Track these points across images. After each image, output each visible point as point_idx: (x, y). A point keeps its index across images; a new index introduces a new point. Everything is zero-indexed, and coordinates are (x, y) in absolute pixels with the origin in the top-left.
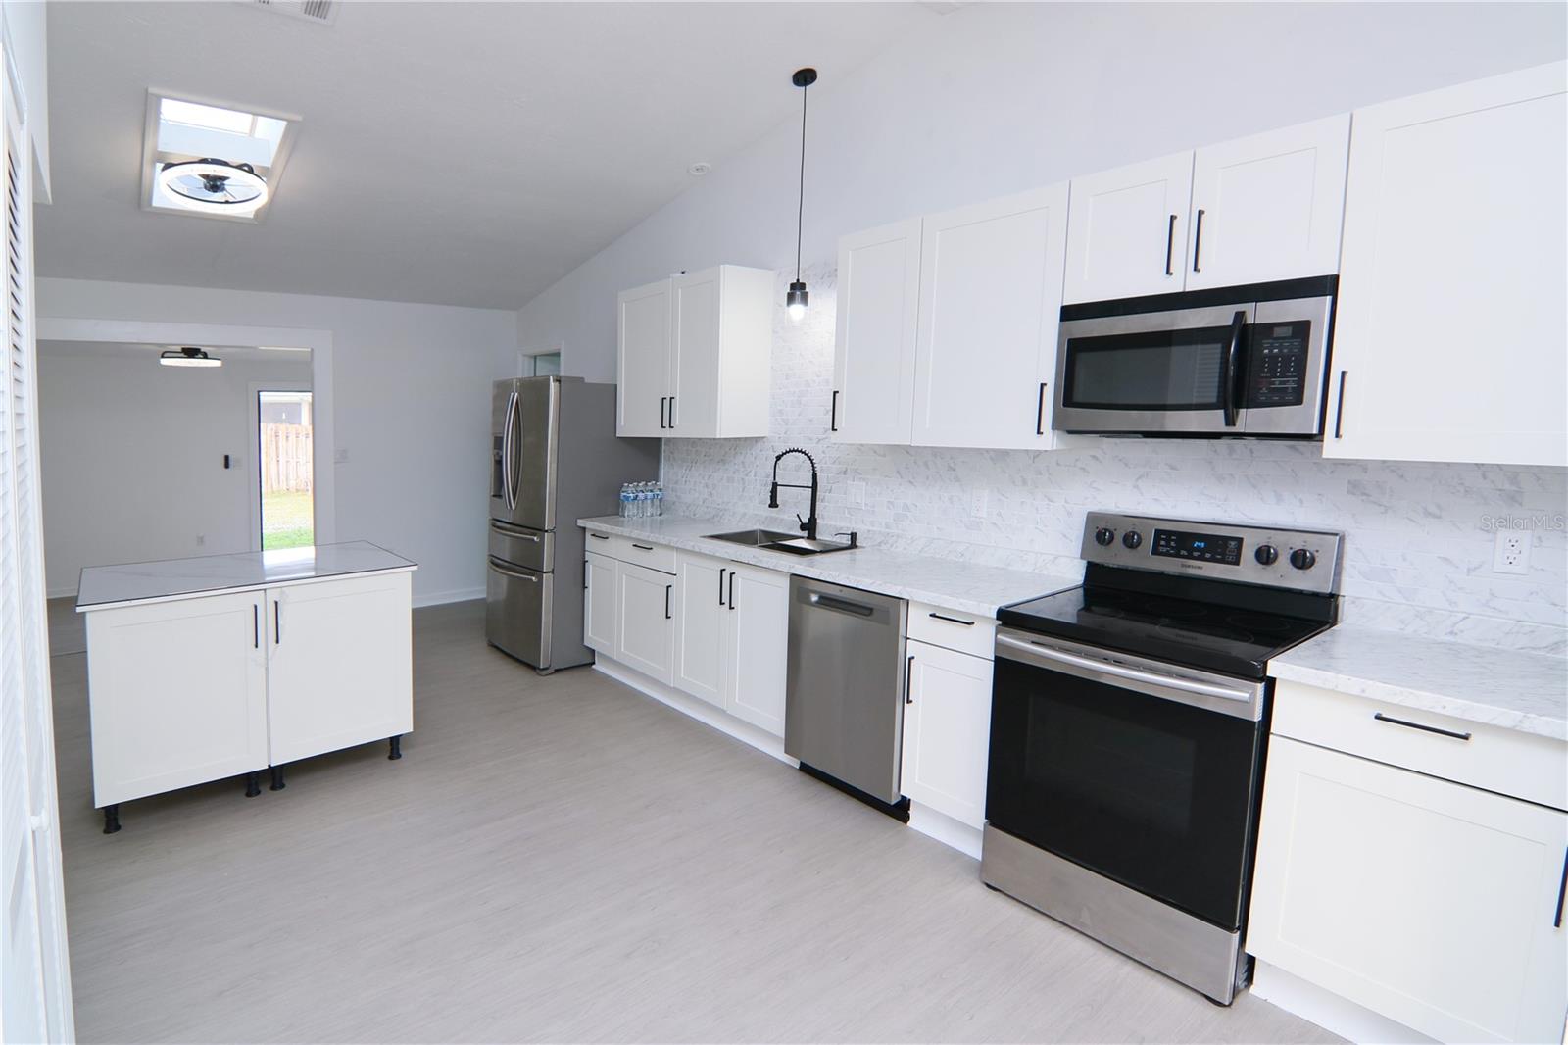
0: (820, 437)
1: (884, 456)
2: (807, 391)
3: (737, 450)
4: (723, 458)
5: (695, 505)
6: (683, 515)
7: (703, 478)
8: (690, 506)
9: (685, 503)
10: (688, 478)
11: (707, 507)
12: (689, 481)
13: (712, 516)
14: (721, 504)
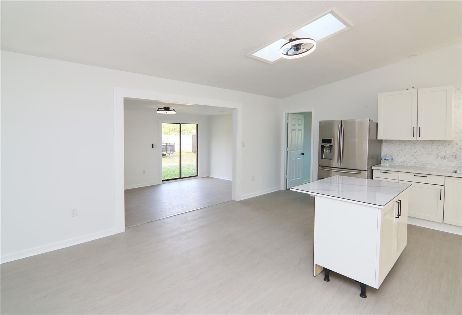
3: (433, 144)
4: (424, 147)
5: (406, 162)
6: (400, 165)
7: (410, 153)
8: (403, 162)
9: (399, 161)
10: (400, 153)
11: (415, 163)
12: (401, 154)
13: (419, 165)
14: (423, 162)
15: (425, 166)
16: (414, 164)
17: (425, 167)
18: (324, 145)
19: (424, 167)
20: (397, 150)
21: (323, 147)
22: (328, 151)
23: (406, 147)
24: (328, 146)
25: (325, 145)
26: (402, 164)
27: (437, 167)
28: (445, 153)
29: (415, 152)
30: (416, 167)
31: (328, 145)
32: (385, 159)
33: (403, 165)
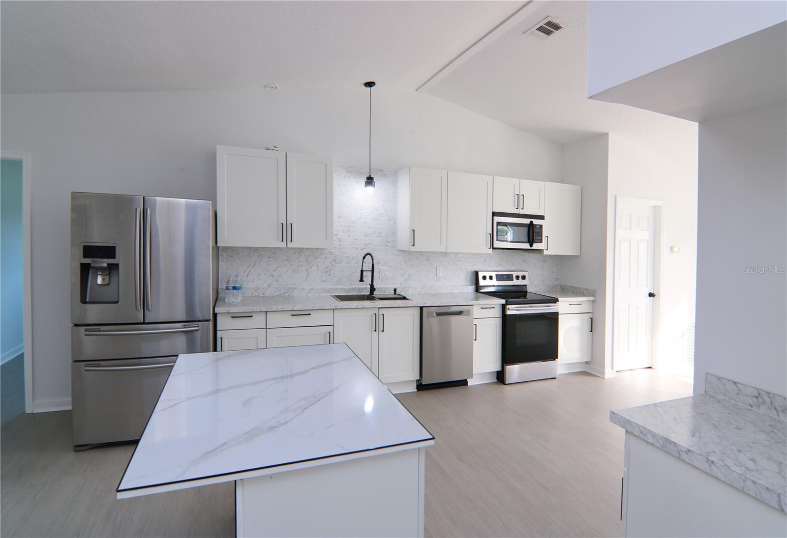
0: (363, 247)
1: (398, 256)
2: (354, 226)
3: (300, 254)
4: (288, 258)
5: (263, 288)
6: (252, 296)
7: (268, 271)
8: (258, 289)
9: (250, 288)
10: (251, 272)
11: (277, 288)
12: (252, 274)
13: (282, 293)
14: (287, 285)
15: (291, 293)
16: (275, 292)
17: (292, 295)
18: (90, 264)
19: (290, 296)
20: (246, 267)
21: (85, 270)
22: (103, 280)
23: (261, 260)
24: (105, 265)
25: (94, 262)
26: (255, 294)
27: (307, 293)
28: (317, 268)
29: (276, 269)
30: (278, 296)
31: (104, 263)
32: (234, 288)
33: (258, 296)
